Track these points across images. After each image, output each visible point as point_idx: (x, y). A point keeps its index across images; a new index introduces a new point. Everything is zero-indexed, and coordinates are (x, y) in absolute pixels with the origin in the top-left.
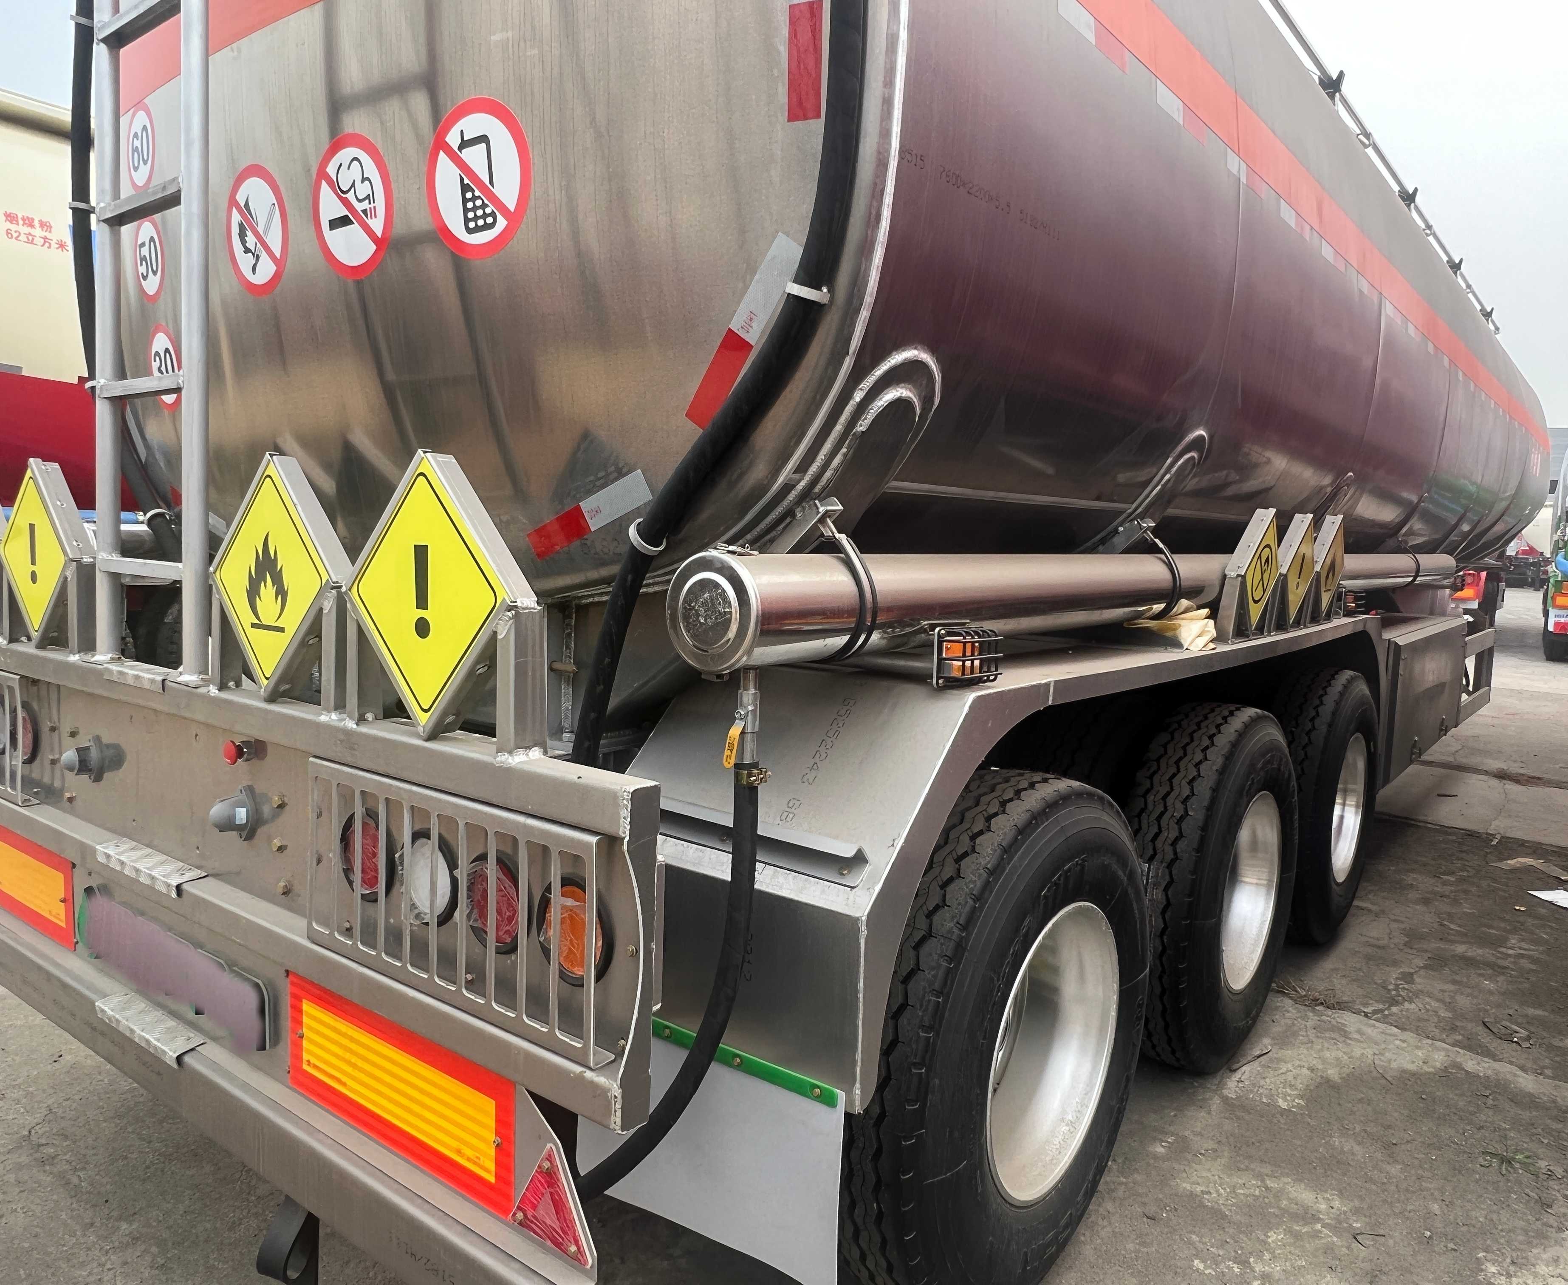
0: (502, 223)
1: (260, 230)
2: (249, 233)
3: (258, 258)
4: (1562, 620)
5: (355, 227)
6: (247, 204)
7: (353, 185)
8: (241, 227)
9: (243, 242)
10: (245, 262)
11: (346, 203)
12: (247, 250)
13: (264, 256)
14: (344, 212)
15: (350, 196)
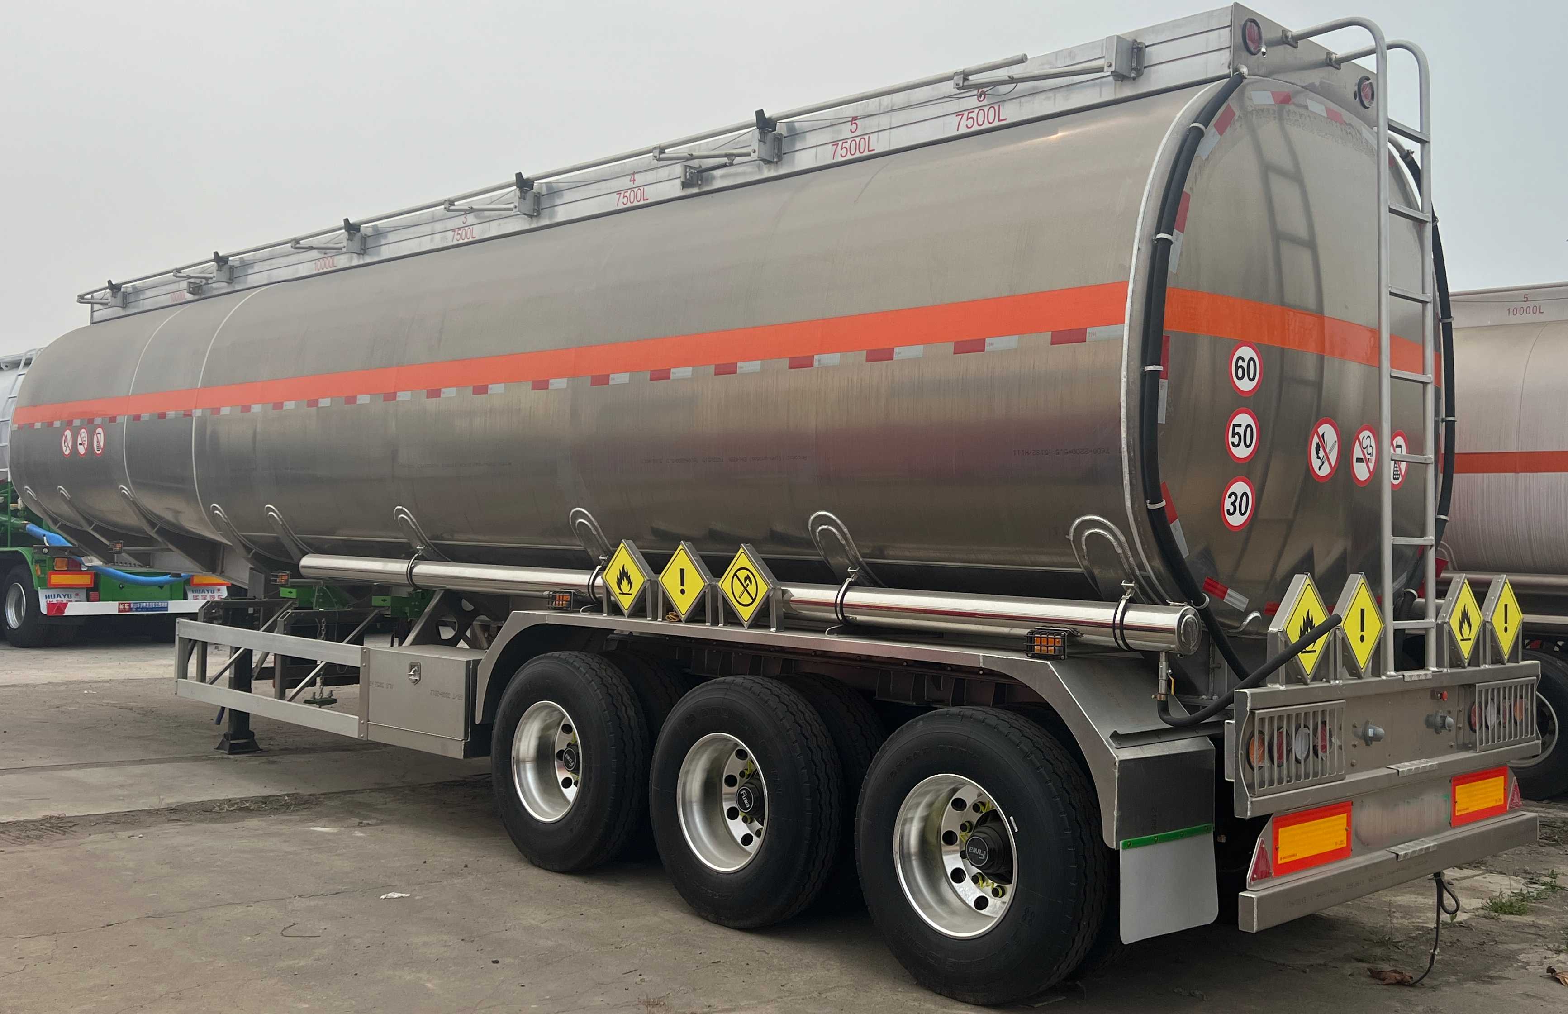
0: (1400, 479)
1: (1327, 450)
2: (1321, 450)
3: (1323, 463)
4: (55, 601)
5: (1364, 464)
6: (1323, 435)
7: (1367, 446)
8: (1318, 444)
9: (1318, 453)
10: (1316, 463)
11: (1363, 452)
12: (1318, 458)
13: (1326, 463)
14: (1362, 457)
15: (1365, 450)
